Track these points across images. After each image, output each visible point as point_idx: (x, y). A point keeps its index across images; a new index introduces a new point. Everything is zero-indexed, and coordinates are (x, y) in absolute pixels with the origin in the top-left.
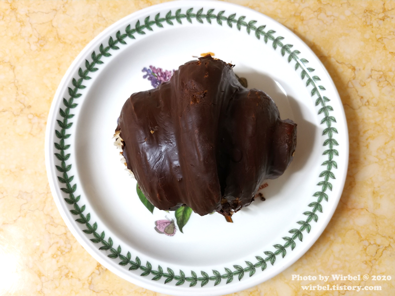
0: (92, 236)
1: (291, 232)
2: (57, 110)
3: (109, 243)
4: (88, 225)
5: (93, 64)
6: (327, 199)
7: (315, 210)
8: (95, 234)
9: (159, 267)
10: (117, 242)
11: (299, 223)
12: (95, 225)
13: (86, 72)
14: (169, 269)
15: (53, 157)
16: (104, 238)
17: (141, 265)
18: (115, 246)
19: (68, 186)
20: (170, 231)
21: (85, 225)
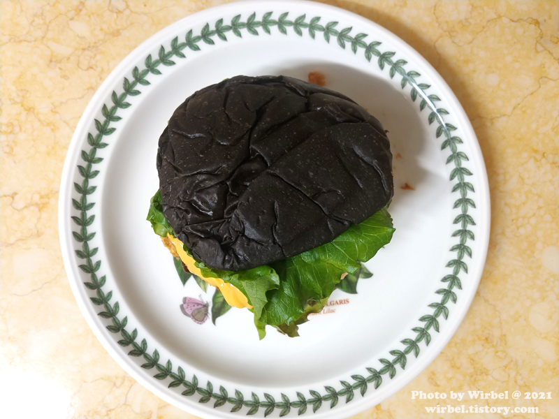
0: (94, 293)
1: (354, 377)
2: (100, 106)
3: (114, 309)
4: (94, 276)
5: (170, 54)
6: (417, 354)
7: (395, 362)
8: (100, 292)
9: (169, 362)
10: (125, 312)
11: (369, 369)
12: (104, 279)
13: (157, 62)
14: (180, 369)
15: (75, 169)
16: (109, 300)
17: (147, 352)
18: (120, 316)
19: (84, 215)
20: (198, 316)
21: (90, 275)
